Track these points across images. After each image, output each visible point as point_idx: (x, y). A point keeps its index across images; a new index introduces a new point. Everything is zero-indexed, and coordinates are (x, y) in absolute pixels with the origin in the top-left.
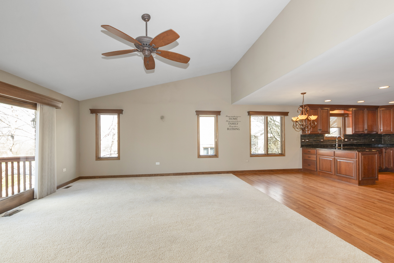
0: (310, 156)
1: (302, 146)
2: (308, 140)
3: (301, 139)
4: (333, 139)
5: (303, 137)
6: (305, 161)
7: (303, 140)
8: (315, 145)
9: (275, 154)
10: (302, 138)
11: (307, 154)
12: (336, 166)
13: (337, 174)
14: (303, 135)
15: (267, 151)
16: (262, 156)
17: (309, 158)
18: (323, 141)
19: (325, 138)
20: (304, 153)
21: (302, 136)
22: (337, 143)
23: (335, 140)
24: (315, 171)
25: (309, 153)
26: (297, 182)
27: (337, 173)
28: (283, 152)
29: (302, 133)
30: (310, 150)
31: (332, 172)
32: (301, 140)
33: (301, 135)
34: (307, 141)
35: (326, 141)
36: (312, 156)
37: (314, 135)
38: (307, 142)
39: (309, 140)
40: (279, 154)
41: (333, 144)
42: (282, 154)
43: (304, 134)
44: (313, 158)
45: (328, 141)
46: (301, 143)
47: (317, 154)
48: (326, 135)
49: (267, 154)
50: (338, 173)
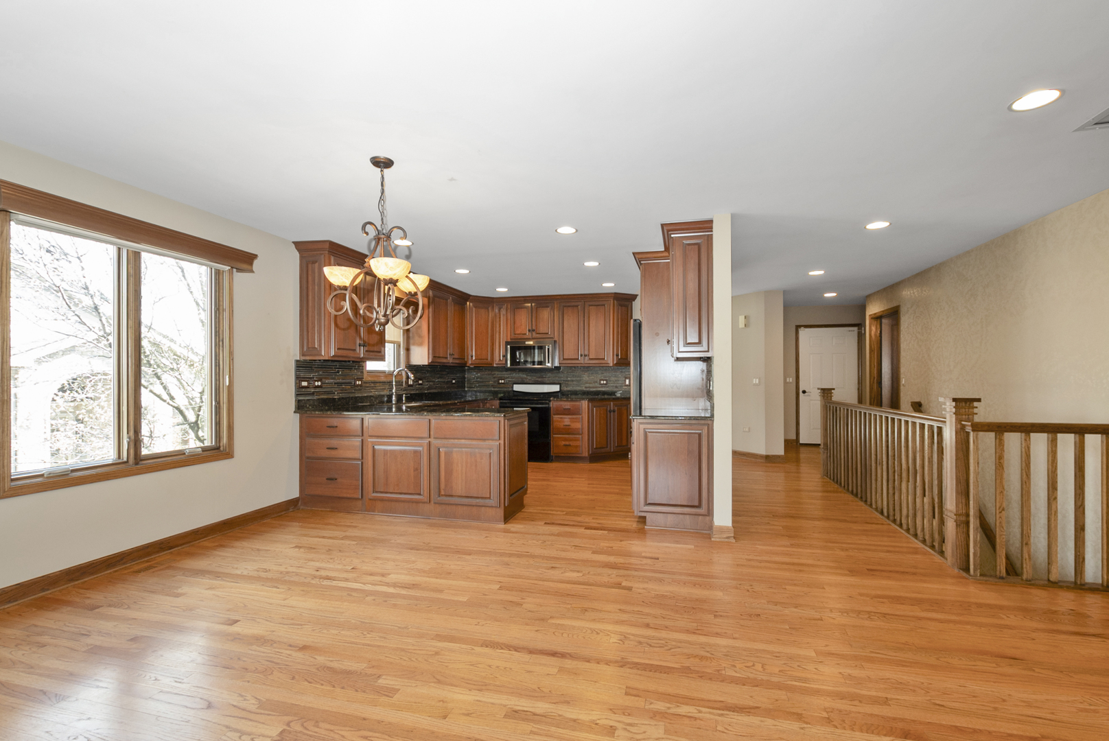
0: (334, 442)
1: (300, 407)
2: (319, 383)
3: (299, 379)
4: (383, 380)
5: (305, 367)
6: (310, 466)
7: (304, 384)
8: (339, 399)
9: (181, 453)
10: (302, 375)
11: (321, 437)
12: (434, 470)
13: (439, 498)
14: (305, 361)
15: (136, 442)
16: (97, 475)
17: (333, 453)
18: (361, 385)
19: (366, 378)
20: (306, 434)
21: (300, 365)
22: (394, 391)
23: (388, 380)
24: (357, 499)
25: (334, 431)
26: (328, 578)
27: (439, 495)
28: (225, 440)
29: (303, 354)
30: (334, 421)
31: (420, 494)
32: (296, 383)
33: (297, 361)
34: (318, 387)
35: (368, 385)
36: (346, 442)
37: (338, 364)
38: (318, 390)
39: (322, 383)
40: (204, 449)
41: (383, 396)
42: (218, 448)
43: (308, 358)
44: (349, 448)
45: (372, 385)
46: (297, 395)
47: (362, 435)
48: (371, 366)
49: (132, 460)
50: (443, 493)
